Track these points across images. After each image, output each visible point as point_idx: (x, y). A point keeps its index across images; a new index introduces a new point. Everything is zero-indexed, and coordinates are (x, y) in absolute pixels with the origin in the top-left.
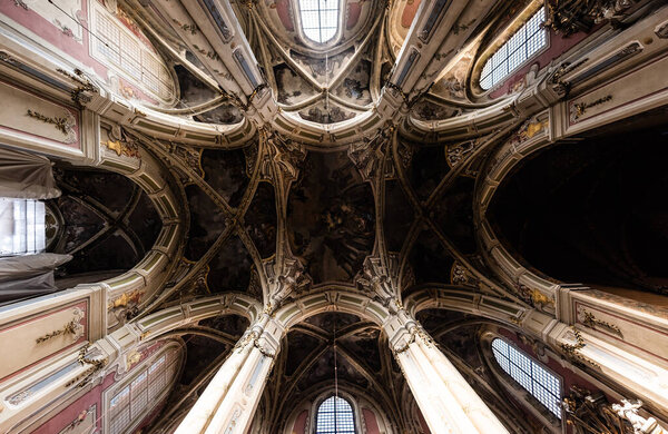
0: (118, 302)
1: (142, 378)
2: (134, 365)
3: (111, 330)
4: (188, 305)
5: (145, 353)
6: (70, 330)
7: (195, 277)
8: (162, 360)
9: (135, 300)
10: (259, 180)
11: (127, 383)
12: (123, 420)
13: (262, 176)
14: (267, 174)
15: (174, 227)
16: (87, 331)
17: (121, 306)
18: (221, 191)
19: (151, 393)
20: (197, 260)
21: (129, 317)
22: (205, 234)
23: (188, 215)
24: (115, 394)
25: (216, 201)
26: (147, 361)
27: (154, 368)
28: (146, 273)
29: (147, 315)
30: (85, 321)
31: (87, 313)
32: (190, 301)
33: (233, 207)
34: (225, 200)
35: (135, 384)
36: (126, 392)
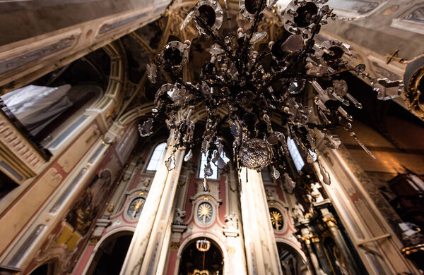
0: (108, 115)
1: (127, 139)
2: (122, 136)
3: (109, 127)
4: (138, 108)
5: (125, 130)
6: (95, 134)
7: (138, 94)
8: (132, 130)
9: (114, 112)
10: (169, 34)
11: (123, 142)
12: (125, 153)
13: (172, 32)
14: (175, 31)
15: (118, 62)
16: (101, 131)
17: (110, 116)
18: (143, 36)
19: (132, 142)
20: (138, 83)
21: (114, 119)
22: (138, 66)
23: (124, 51)
24: (119, 147)
25: (141, 45)
26: (127, 132)
27: (130, 134)
28: (114, 96)
29: (121, 116)
30: (99, 128)
31: (98, 125)
32: (139, 106)
33: (153, 48)
34: (147, 43)
35: (125, 142)
36: (123, 145)
